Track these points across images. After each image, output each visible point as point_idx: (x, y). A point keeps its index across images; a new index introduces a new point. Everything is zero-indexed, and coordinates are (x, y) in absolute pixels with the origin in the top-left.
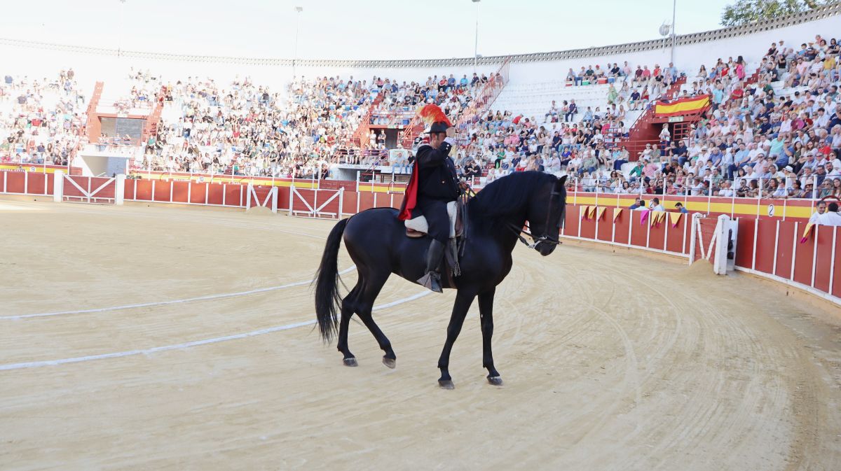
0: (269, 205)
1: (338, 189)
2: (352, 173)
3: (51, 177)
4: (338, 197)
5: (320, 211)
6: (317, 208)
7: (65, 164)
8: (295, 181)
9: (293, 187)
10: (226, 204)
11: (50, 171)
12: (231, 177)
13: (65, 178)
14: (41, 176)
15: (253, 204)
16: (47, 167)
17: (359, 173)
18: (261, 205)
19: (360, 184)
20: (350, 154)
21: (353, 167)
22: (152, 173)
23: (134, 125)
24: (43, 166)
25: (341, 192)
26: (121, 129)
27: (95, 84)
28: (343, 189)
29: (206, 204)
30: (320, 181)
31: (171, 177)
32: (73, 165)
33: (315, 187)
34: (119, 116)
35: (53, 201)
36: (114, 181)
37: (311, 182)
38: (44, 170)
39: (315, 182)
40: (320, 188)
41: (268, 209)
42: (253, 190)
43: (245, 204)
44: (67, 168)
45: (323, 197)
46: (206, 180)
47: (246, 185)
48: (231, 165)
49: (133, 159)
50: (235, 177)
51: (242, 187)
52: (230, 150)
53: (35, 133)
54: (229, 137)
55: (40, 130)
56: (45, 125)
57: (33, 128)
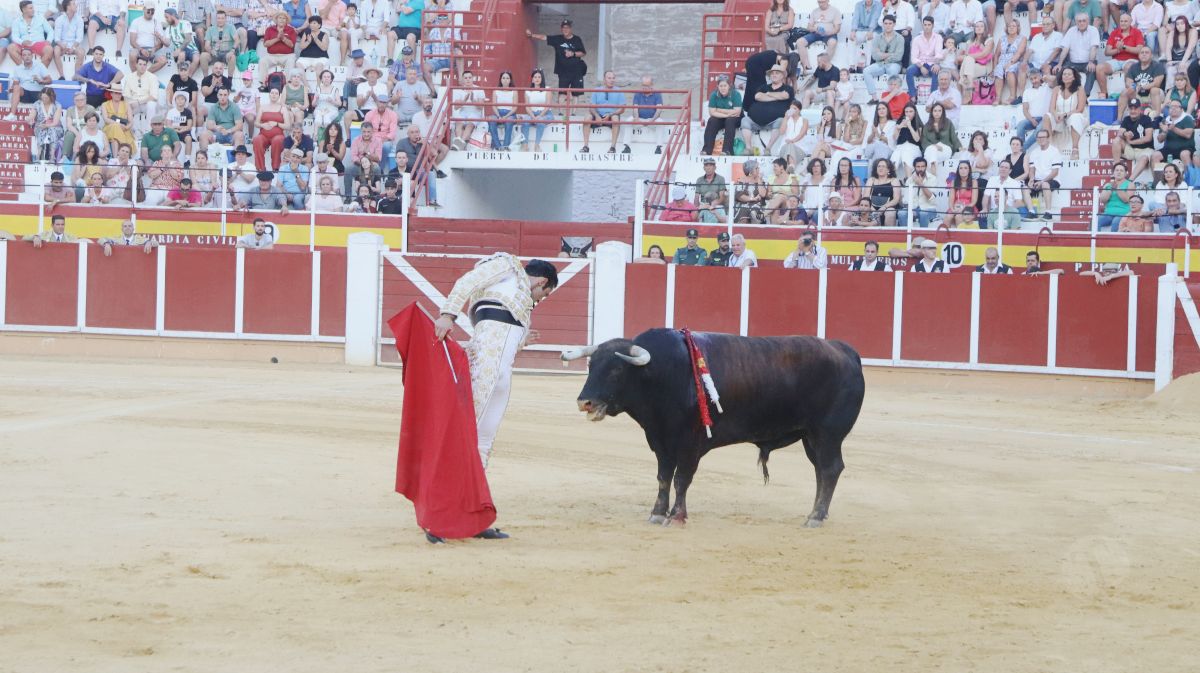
3: (335, 261)
7: (394, 206)
10: (1059, 363)
11: (332, 236)
12: (1084, 241)
13: (388, 267)
14: (299, 258)
15: (1185, 359)
16: (322, 220)
23: (682, 29)
24: (305, 219)
29: (973, 360)
32: (425, 212)
35: (342, 362)
36: (584, 274)
38: (312, 237)
42: (1184, 289)
43: (1147, 360)
44: (398, 224)
46: (972, 254)
47: (1150, 275)
48: (1089, 183)
49: (662, 180)
50: (1103, 242)
51: (1134, 281)
52: (1078, 121)
53: (275, 82)
54: (1079, 56)
55: (294, 66)
56: (314, 51)
57: (265, 62)
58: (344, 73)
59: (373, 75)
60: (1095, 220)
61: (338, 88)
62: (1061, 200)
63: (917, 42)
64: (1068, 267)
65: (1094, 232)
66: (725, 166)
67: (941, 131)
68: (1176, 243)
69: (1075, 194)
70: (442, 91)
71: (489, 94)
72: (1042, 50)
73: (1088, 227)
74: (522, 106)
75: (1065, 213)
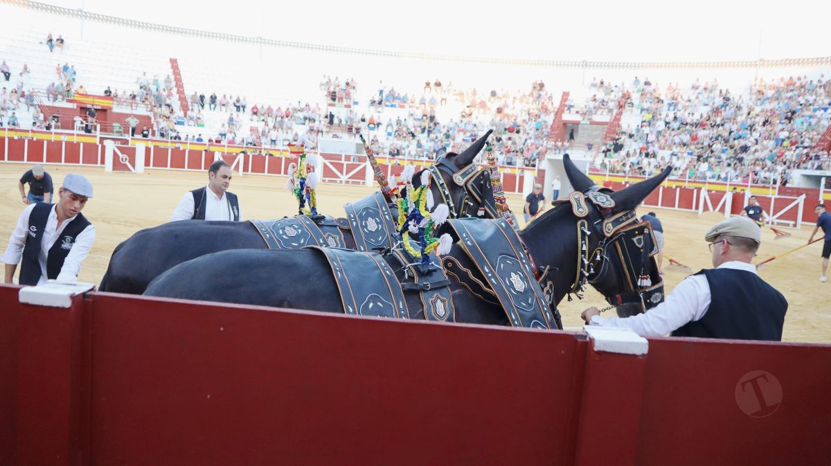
0: (722, 210)
1: (798, 196)
2: (817, 179)
3: (522, 178)
4: (797, 205)
5: (777, 218)
6: (774, 215)
7: (534, 166)
8: (751, 186)
9: (748, 193)
10: (678, 207)
11: (521, 172)
12: (685, 181)
14: (514, 177)
15: (706, 208)
16: (519, 169)
17: (823, 181)
18: (714, 209)
19: (824, 192)
20: (815, 159)
21: (818, 173)
22: (609, 176)
23: (596, 130)
24: (515, 168)
25: (801, 200)
26: (583, 134)
27: (562, 93)
28: (804, 196)
30: (779, 187)
31: (627, 179)
32: (541, 168)
33: (773, 194)
34: (582, 122)
37: (769, 188)
38: (517, 172)
39: (774, 188)
40: (779, 194)
41: (720, 214)
42: (706, 193)
43: (697, 208)
44: (535, 170)
45: (780, 204)
47: (699, 190)
48: (686, 169)
49: (592, 163)
50: (689, 182)
51: (695, 191)
52: (685, 155)
53: (510, 139)
54: (685, 141)
55: (514, 135)
56: (518, 132)
57: (508, 135)
58: (524, 137)
59: (530, 138)
60: (687, 177)
61: (523, 141)
62: (680, 172)
63: (649, 136)
64: (680, 187)
65: (687, 179)
66: (606, 161)
67: (654, 156)
68: (705, 183)
69: (683, 171)
70: (545, 142)
71: (555, 142)
72: (677, 140)
73: (685, 178)
74: (563, 146)
75: (682, 175)
